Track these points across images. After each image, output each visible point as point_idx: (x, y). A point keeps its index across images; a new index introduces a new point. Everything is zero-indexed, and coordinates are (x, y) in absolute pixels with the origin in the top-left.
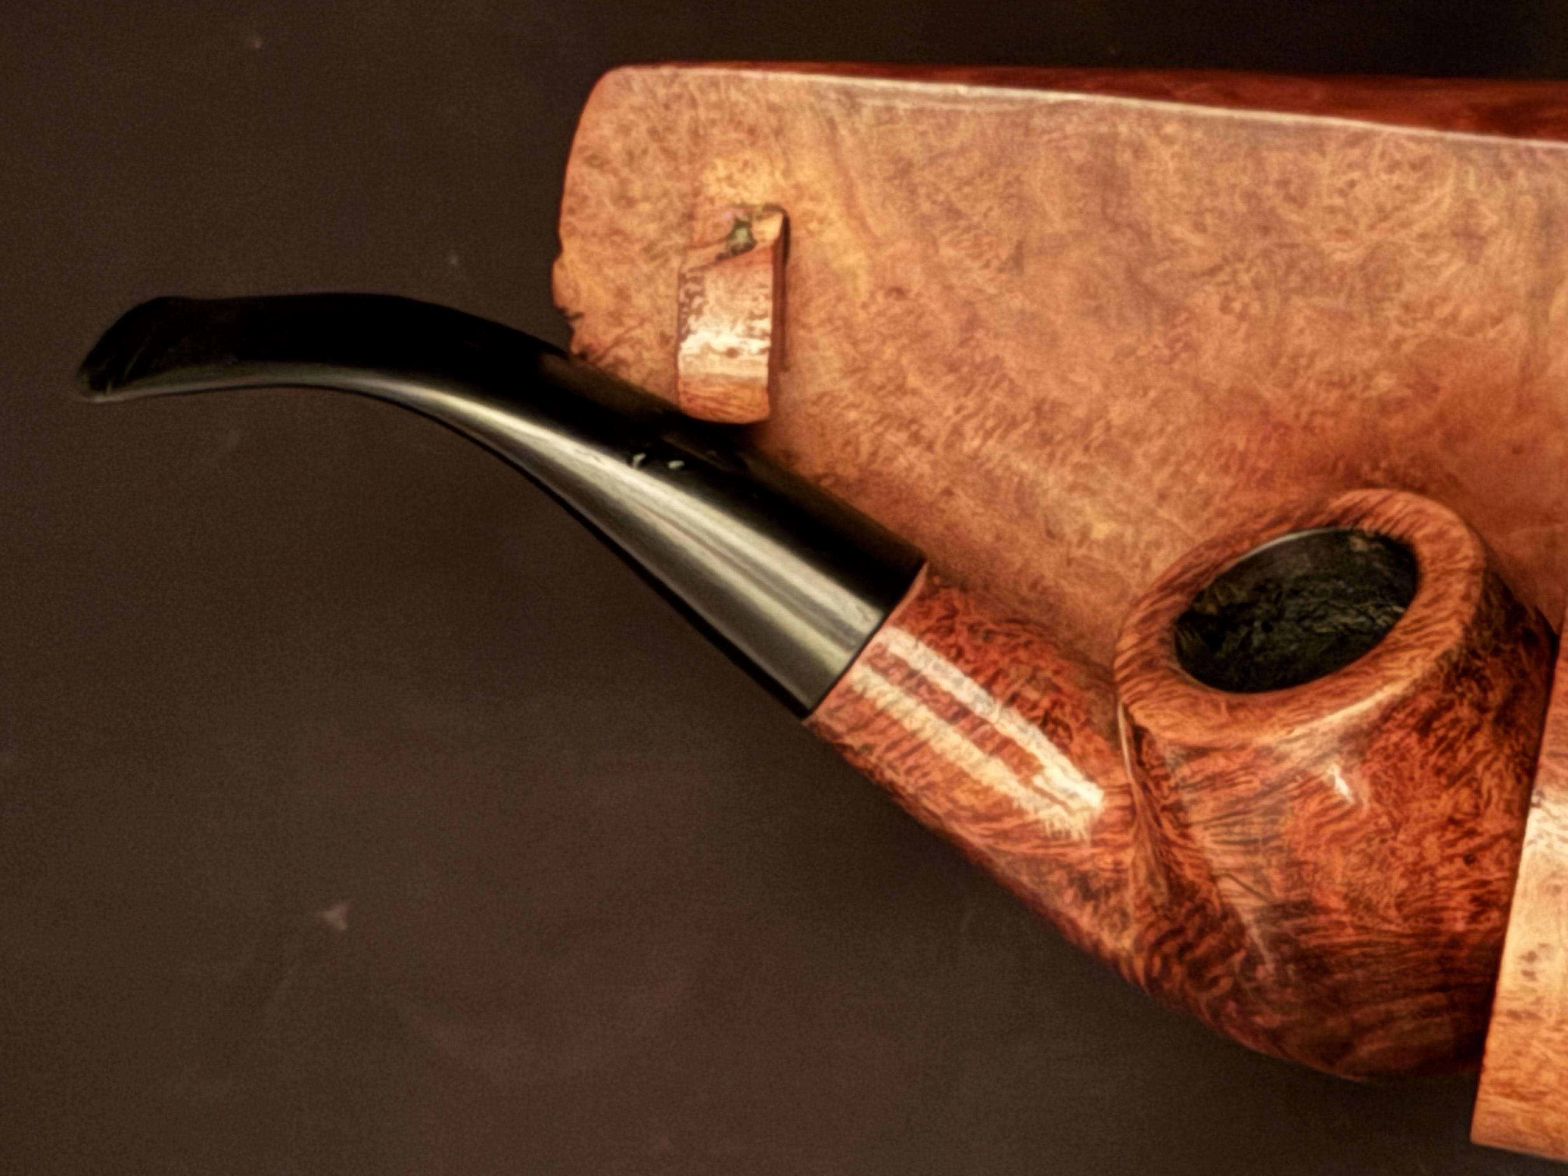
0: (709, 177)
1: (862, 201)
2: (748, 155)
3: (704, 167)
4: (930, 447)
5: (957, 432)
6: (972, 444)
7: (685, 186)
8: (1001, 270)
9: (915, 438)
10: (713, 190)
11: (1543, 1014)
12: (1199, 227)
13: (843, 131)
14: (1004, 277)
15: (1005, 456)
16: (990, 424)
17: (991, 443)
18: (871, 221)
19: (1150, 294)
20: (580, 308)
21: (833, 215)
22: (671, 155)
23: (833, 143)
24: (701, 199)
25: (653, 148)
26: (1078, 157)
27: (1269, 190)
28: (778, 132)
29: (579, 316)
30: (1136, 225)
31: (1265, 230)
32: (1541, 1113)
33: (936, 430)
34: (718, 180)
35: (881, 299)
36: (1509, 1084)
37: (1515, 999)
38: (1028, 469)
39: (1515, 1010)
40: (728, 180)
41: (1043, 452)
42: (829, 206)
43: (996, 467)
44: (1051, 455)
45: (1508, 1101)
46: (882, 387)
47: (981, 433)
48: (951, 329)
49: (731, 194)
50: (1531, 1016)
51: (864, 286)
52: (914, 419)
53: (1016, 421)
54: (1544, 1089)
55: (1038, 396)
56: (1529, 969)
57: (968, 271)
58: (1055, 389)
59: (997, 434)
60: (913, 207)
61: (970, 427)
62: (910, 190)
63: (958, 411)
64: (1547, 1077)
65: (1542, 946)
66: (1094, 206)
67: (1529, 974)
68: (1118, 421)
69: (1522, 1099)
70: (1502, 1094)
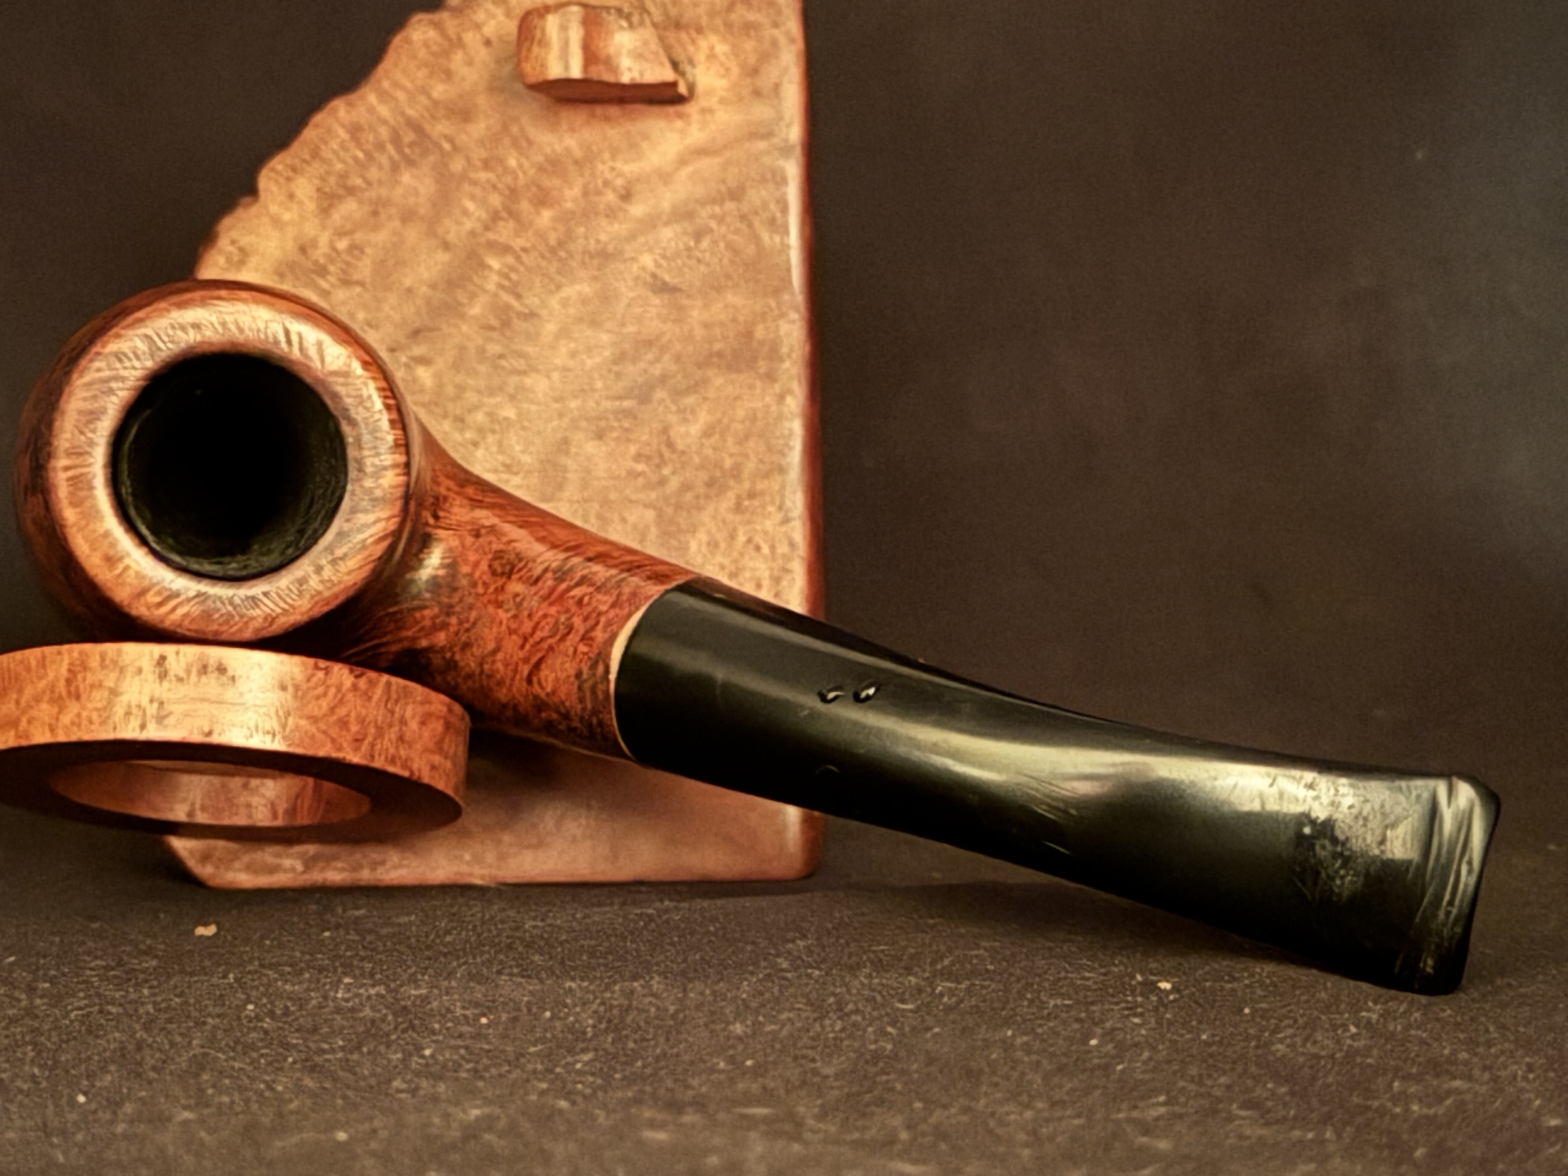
0: (714, 39)
1: (704, 162)
2: (736, 70)
3: (722, 36)
4: (487, 228)
5: (506, 249)
6: (494, 263)
7: (704, 20)
8: (654, 276)
9: (496, 217)
10: (703, 44)
11: (166, 684)
12: (708, 432)
13: (763, 144)
14: (649, 279)
15: (486, 291)
16: (514, 276)
17: (497, 278)
18: (689, 169)
19: (644, 399)
21: (689, 141)
22: (731, 7)
23: (753, 136)
24: (694, 34)
26: (760, 333)
27: (747, 485)
28: (757, 93)
30: (705, 382)
31: (710, 484)
32: (52, 701)
33: (504, 232)
34: (712, 48)
35: (619, 182)
36: (85, 667)
37: (178, 661)
38: (476, 310)
39: (167, 662)
40: (712, 56)
41: (494, 322)
42: (696, 135)
43: (475, 284)
44: (491, 328)
45: (64, 671)
46: (539, 187)
47: (506, 270)
48: (598, 241)
49: (701, 57)
50: (163, 676)
51: (630, 168)
52: (513, 214)
53: (518, 296)
54: (84, 697)
55: (544, 313)
56: (210, 669)
57: (650, 250)
58: (550, 328)
59: (506, 283)
60: (702, 203)
61: (510, 260)
62: (719, 200)
63: (525, 250)
64: (98, 698)
65: (233, 679)
66: (717, 347)
67: (204, 669)
68: (528, 381)
69: (69, 682)
70: (71, 664)
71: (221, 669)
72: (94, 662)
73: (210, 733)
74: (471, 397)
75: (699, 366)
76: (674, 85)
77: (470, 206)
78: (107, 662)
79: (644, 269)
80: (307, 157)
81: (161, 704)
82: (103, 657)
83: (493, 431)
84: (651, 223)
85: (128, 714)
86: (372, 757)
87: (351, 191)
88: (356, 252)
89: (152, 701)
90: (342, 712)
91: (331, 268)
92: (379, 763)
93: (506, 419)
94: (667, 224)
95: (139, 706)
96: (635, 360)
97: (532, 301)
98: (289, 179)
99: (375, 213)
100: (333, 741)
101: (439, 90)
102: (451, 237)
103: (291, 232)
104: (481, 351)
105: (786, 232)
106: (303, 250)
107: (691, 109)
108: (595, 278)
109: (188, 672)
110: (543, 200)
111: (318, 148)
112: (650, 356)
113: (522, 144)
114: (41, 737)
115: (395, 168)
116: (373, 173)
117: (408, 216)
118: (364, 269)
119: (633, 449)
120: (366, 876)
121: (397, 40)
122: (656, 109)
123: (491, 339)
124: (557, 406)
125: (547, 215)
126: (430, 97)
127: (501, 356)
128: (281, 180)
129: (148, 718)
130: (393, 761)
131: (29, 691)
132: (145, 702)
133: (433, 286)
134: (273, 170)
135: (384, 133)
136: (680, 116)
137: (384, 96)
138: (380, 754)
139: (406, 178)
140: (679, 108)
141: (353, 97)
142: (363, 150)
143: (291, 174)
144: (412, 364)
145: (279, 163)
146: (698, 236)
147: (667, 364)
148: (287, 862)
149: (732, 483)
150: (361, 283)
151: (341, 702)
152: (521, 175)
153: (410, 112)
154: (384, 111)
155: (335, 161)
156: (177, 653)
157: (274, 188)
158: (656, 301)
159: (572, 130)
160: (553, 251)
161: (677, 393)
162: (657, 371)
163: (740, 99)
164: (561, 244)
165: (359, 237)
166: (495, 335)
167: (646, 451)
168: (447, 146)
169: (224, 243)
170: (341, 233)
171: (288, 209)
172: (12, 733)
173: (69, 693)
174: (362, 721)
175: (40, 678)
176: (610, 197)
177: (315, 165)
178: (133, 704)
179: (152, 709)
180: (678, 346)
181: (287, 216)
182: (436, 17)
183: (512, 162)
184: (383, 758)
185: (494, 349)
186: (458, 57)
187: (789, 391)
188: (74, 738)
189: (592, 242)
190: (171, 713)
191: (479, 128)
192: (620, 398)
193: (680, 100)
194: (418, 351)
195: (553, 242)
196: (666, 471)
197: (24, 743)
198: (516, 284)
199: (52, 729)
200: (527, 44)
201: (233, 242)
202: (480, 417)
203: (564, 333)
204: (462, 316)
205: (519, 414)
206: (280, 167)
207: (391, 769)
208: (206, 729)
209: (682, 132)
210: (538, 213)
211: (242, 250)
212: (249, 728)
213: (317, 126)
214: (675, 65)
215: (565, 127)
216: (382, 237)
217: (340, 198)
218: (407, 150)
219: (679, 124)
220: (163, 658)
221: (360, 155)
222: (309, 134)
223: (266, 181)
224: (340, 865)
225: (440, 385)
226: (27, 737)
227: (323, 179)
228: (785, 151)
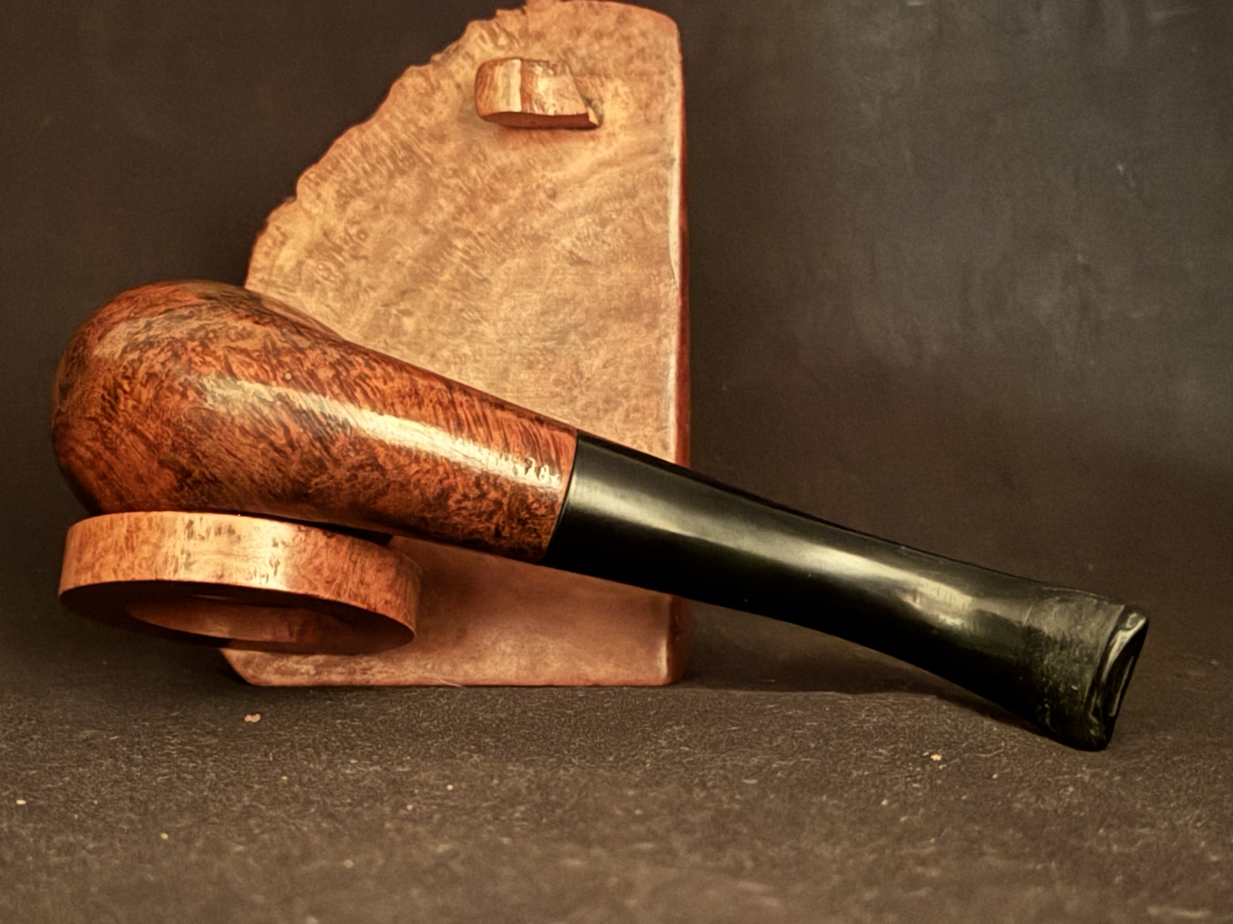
0: (618, 83)
1: (608, 171)
2: (633, 105)
3: (624, 81)
4: (454, 219)
5: (467, 233)
6: (459, 243)
7: (611, 70)
8: (571, 252)
9: (460, 210)
10: (610, 86)
11: (192, 541)
12: (606, 365)
13: (651, 158)
14: (567, 255)
15: (452, 263)
16: (473, 253)
17: (460, 254)
18: (597, 176)
19: (562, 341)
20: (529, 14)
21: (599, 156)
22: (630, 60)
23: (643, 152)
24: (604, 79)
25: (633, 51)
26: (645, 293)
27: (634, 402)
28: (647, 121)
29: (524, 13)
30: (605, 328)
31: (607, 401)
32: (115, 552)
33: (467, 222)
34: (616, 89)
35: (548, 186)
36: (139, 529)
37: (201, 525)
38: (446, 277)
39: (194, 525)
40: (616, 94)
41: (457, 285)
42: (604, 152)
43: (445, 259)
44: (455, 290)
45: (124, 531)
46: (492, 189)
47: (467, 248)
48: (532, 228)
49: (608, 96)
50: (191, 535)
51: (556, 175)
52: (473, 209)
53: (476, 268)
54: (136, 550)
55: (492, 279)
56: (223, 531)
57: (569, 234)
58: (498, 290)
59: (467, 258)
60: (607, 200)
61: (470, 241)
62: (617, 198)
63: (480, 234)
64: (146, 550)
65: (239, 538)
66: (615, 303)
67: (219, 531)
68: (481, 328)
69: (127, 539)
70: (130, 526)
71: (231, 531)
72: (144, 524)
73: (222, 576)
74: (440, 339)
75: (601, 316)
76: (586, 116)
77: (443, 202)
78: (154, 525)
79: (564, 247)
80: (329, 168)
81: (189, 555)
82: (150, 521)
83: (455, 363)
84: (571, 214)
85: (166, 562)
86: (339, 594)
87: (360, 193)
88: (362, 236)
89: (182, 552)
90: (317, 562)
91: (346, 247)
92: (344, 599)
93: (465, 355)
94: (581, 215)
95: (174, 557)
96: (556, 313)
97: (485, 272)
98: (317, 184)
99: (377, 208)
100: (310, 583)
101: (423, 121)
102: (430, 226)
103: (318, 222)
104: (448, 306)
105: (666, 220)
106: (326, 234)
107: (601, 133)
108: (530, 254)
109: (208, 532)
110: (494, 198)
111: (339, 162)
112: (567, 310)
113: (481, 159)
114: (108, 577)
115: (391, 176)
116: (376, 179)
117: (400, 209)
118: (368, 247)
119: (553, 376)
120: (359, 679)
121: (396, 85)
122: (577, 133)
123: (454, 297)
124: (501, 346)
125: (496, 210)
126: (416, 125)
127: (462, 310)
128: (312, 185)
129: (180, 565)
130: (356, 597)
131: (101, 545)
132: (178, 553)
133: (416, 260)
134: (307, 177)
135: (384, 150)
136: (592, 138)
137: (386, 126)
138: (345, 593)
139: (399, 182)
140: (592, 132)
141: (364, 126)
142: (369, 164)
143: (318, 180)
144: (400, 315)
145: (311, 173)
146: (603, 223)
147: (579, 315)
148: (304, 668)
149: (624, 401)
150: (365, 258)
151: (317, 555)
152: (479, 180)
153: (403, 137)
154: (385, 136)
155: (349, 171)
156: (201, 519)
157: (307, 190)
158: (572, 270)
159: (515, 149)
160: (500, 234)
161: (585, 337)
162: (570, 321)
163: (635, 126)
164: (506, 230)
165: (365, 225)
166: (459, 295)
167: (563, 378)
168: (428, 160)
169: (271, 229)
170: (352, 222)
171: (316, 206)
172: (89, 574)
173: (127, 548)
174: (331, 569)
175: (109, 536)
176: (542, 196)
177: (336, 173)
178: (170, 554)
179: (182, 559)
180: (586, 304)
181: (315, 211)
182: (423, 68)
183: (473, 171)
184: (347, 595)
185: (457, 304)
186: (438, 96)
187: (666, 335)
188: (129, 579)
189: (528, 227)
190: (195, 562)
191: (450, 148)
192: (544, 340)
193: (592, 127)
194: (402, 306)
195: (500, 227)
196: (576, 392)
197: (97, 581)
198: (474, 259)
199: (115, 572)
200: (482, 87)
201: (278, 229)
202: (446, 353)
203: (506, 294)
204: (436, 282)
205: (474, 352)
206: (312, 176)
207: (353, 603)
208: (219, 573)
209: (594, 149)
210: (491, 208)
211: (284, 235)
212: (250, 573)
213: (339, 146)
214: (588, 102)
215: (511, 146)
216: (381, 225)
217: (352, 197)
218: (400, 164)
219: (591, 144)
220: (191, 523)
221: (367, 167)
222: (333, 152)
223: (302, 186)
224: (339, 669)
225: (419, 331)
226: (99, 577)
227: (341, 183)
228: (667, 163)
